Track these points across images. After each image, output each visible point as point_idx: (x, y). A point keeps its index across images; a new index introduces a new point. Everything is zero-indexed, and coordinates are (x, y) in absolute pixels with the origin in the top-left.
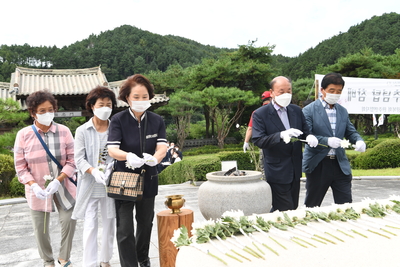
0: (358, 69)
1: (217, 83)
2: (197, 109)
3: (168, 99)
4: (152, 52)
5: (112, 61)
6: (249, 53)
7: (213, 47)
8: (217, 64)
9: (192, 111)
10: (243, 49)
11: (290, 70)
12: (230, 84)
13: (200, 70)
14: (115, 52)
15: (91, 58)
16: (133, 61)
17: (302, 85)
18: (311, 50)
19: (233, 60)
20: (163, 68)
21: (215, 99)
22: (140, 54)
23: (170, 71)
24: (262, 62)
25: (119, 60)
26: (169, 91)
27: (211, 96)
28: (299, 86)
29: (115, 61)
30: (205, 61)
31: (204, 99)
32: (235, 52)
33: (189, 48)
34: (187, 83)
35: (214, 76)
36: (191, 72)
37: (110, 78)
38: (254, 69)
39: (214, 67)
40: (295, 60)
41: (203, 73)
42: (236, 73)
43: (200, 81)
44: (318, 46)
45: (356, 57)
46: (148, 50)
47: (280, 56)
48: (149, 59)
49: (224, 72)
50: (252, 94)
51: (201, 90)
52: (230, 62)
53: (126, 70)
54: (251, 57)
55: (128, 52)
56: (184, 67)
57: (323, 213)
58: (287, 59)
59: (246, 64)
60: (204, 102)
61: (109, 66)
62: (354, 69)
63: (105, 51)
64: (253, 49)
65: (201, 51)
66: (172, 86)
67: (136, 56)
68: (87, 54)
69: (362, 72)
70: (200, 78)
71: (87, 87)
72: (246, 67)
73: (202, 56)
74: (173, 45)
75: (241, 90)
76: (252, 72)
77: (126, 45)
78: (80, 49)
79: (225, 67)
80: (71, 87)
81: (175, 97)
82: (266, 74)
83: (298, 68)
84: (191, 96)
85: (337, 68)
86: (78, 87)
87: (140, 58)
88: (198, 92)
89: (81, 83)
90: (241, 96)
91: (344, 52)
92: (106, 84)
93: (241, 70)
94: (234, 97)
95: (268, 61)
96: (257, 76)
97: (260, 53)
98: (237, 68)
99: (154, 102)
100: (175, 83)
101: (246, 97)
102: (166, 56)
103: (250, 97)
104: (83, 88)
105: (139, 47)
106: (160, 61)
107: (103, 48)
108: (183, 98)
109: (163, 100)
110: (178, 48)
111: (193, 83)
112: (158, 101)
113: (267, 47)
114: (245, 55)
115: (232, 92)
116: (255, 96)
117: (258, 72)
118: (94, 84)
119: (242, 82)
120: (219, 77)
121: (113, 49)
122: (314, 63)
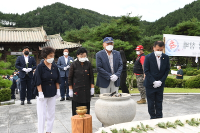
0: (189, 30)
2: (97, 51)
3: (81, 45)
4: (73, 18)
5: (50, 23)
6: (127, 20)
7: (107, 16)
8: (109, 26)
9: (94, 53)
10: (124, 17)
11: (150, 29)
12: (116, 38)
13: (99, 29)
14: (52, 18)
15: (38, 21)
16: (62, 23)
17: (157, 38)
18: (162, 18)
19: (118, 24)
20: (79, 28)
22: (66, 19)
23: (82, 30)
24: (134, 25)
25: (54, 22)
26: (82, 41)
28: (155, 39)
29: (52, 23)
30: (102, 24)
32: (120, 20)
33: (93, 16)
34: (92, 37)
35: (107, 33)
36: (94, 30)
37: (49, 33)
38: (130, 29)
39: (107, 28)
40: (153, 24)
41: (101, 31)
42: (119, 31)
43: (99, 36)
44: (166, 16)
45: (188, 23)
46: (70, 17)
47: (145, 21)
48: (71, 22)
49: (113, 31)
50: (128, 44)
51: (100, 41)
52: (116, 25)
53: (58, 28)
54: (128, 23)
55: (59, 18)
56: (90, 27)
57: (163, 123)
58: (149, 23)
59: (125, 26)
61: (48, 26)
62: (186, 30)
63: (46, 17)
64: (129, 18)
65: (100, 18)
66: (83, 38)
67: (63, 20)
68: (36, 19)
69: (191, 31)
70: (99, 34)
71: (35, 38)
72: (125, 28)
73: (100, 21)
74: (85, 14)
75: (123, 41)
76: (129, 31)
77: (58, 14)
78: (31, 15)
79: (113, 28)
80: (26, 38)
81: (85, 44)
82: (136, 32)
83: (155, 28)
84: (94, 44)
85: (177, 29)
86: (30, 38)
87: (66, 21)
88: (98, 42)
89: (32, 36)
90: (122, 45)
91: (181, 19)
92: (46, 37)
93: (122, 30)
94: (118, 45)
95: (138, 24)
96: (131, 33)
97: (133, 20)
98: (120, 28)
99: (73, 47)
100: (85, 36)
101: (125, 45)
102: (80, 21)
103: (127, 45)
104: (33, 38)
105: (65, 15)
106: (77, 23)
107: (45, 15)
108: (89, 45)
109: (78, 46)
110: (87, 16)
111: (95, 37)
112: (75, 46)
113: (137, 17)
114: (125, 22)
115: (117, 42)
116: (130, 45)
117: (132, 31)
118: (39, 36)
119: (123, 36)
120: (110, 33)
121: (51, 16)
122: (164, 25)
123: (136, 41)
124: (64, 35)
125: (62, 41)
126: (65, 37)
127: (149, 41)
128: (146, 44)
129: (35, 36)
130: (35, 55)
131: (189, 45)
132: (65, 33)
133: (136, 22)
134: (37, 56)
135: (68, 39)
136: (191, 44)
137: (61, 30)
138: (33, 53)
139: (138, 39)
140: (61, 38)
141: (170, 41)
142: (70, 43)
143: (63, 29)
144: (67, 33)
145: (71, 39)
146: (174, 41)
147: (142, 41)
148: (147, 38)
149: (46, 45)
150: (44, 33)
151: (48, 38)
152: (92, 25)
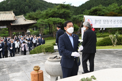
0: (97, 11)
1: (53, 16)
2: (46, 25)
3: (36, 22)
4: (31, 5)
5: (17, 8)
6: (63, 6)
7: (51, 3)
8: (53, 10)
9: (44, 26)
10: (61, 5)
11: (76, 11)
12: (57, 17)
13: (47, 12)
15: (10, 6)
16: (24, 8)
17: (80, 17)
18: (83, 4)
19: (58, 8)
23: (37, 12)
24: (67, 9)
25: (19, 7)
26: (37, 19)
27: (51, 21)
28: (79, 17)
29: (18, 8)
30: (49, 9)
31: (48, 22)
32: (59, 6)
33: (43, 3)
34: (43, 16)
35: (52, 14)
36: (44, 12)
37: (16, 14)
38: (65, 12)
40: (78, 7)
41: (48, 13)
42: (59, 13)
44: (85, 3)
45: (97, 7)
46: (29, 4)
47: (73, 6)
48: (30, 7)
49: (55, 13)
51: (48, 19)
52: (57, 9)
53: (22, 11)
54: (64, 8)
55: (22, 4)
58: (75, 7)
59: (62, 10)
60: (48, 23)
61: (16, 9)
62: (96, 11)
63: (14, 4)
65: (47, 4)
66: (38, 17)
67: (25, 6)
68: (8, 5)
69: (99, 12)
70: (47, 15)
71: (8, 18)
72: (62, 11)
73: (48, 6)
74: (38, 2)
75: (61, 18)
76: (64, 13)
77: (22, 2)
78: (5, 3)
79: (55, 11)
80: (2, 18)
81: (39, 21)
82: (68, 13)
83: (79, 10)
84: (44, 21)
85: (91, 11)
86: (5, 18)
87: (27, 6)
88: (46, 19)
89: (6, 17)
90: (60, 21)
91: (93, 5)
92: (14, 17)
93: (60, 12)
94: (58, 21)
95: (69, 9)
96: (66, 14)
98: (59, 11)
99: (32, 23)
100: (39, 16)
101: (62, 21)
102: (36, 6)
103: (63, 21)
104: (7, 18)
105: (26, 3)
106: (34, 8)
107: (14, 3)
108: (41, 21)
109: (35, 22)
110: (40, 3)
111: (45, 16)
112: (33, 22)
113: (69, 4)
114: (62, 7)
115: (58, 20)
116: (65, 21)
117: (66, 13)
118: (10, 17)
119: (61, 16)
120: (53, 14)
121: (17, 3)
122: (84, 8)
123: (68, 19)
125: (25, 19)
126: (27, 16)
127: (76, 18)
128: (74, 20)
129: (8, 17)
130: (9, 28)
131: (98, 21)
132: (27, 14)
133: (68, 7)
134: (10, 29)
135: (29, 18)
136: (99, 21)
137: (24, 12)
138: (7, 27)
139: (70, 17)
140: (24, 17)
141: (88, 19)
142: (30, 21)
143: (25, 11)
144: (28, 14)
145: (30, 18)
146: (90, 19)
147: (72, 18)
148: (75, 16)
149: (15, 22)
150: (13, 15)
151: (16, 18)
152: (42, 9)
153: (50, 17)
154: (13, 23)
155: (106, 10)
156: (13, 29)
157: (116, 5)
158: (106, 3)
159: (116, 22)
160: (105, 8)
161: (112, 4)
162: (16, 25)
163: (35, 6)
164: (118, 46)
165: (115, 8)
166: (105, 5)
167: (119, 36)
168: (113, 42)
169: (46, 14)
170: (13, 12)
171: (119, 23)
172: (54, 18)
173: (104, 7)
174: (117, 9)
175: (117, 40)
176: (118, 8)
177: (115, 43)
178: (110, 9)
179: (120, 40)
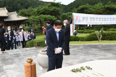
0: (85, 10)
1: (44, 14)
2: (37, 21)
3: (28, 18)
4: (23, 2)
5: (10, 5)
6: (53, 4)
8: (44, 7)
9: (36, 22)
10: (52, 3)
11: (66, 9)
12: (48, 14)
13: (38, 9)
14: (11, 2)
15: (3, 3)
16: (17, 5)
17: (69, 14)
18: (72, 3)
19: (48, 6)
21: (43, 18)
23: (29, 9)
24: (57, 7)
25: (12, 4)
26: (29, 16)
27: (42, 18)
29: (11, 5)
30: (40, 6)
31: (40, 18)
32: (49, 4)
33: (35, 1)
34: (34, 13)
35: (43, 11)
36: (35, 10)
37: (10, 11)
38: (55, 9)
40: (67, 6)
41: (39, 10)
42: (49, 10)
43: (38, 13)
44: (74, 2)
45: (84, 6)
46: (22, 2)
48: (22, 4)
49: (46, 10)
50: (54, 17)
51: (39, 16)
52: (48, 7)
53: (15, 8)
54: (54, 6)
55: (15, 2)
56: (33, 8)
58: (65, 6)
59: (53, 8)
60: (40, 19)
61: (9, 6)
62: (84, 10)
63: (7, 1)
64: (55, 3)
65: (39, 2)
66: (30, 14)
67: (18, 3)
71: (1, 14)
73: (39, 4)
75: (51, 15)
76: (54, 10)
79: (46, 8)
81: (31, 18)
82: (58, 11)
83: (68, 8)
84: (36, 17)
85: (79, 9)
87: (19, 4)
90: (51, 18)
91: (81, 4)
92: (8, 13)
94: (49, 18)
95: (59, 7)
96: (56, 11)
97: (57, 4)
98: (50, 9)
108: (33, 18)
110: (31, 1)
111: (36, 13)
112: (25, 19)
113: (59, 3)
114: (52, 5)
115: (48, 16)
118: (4, 13)
119: (51, 13)
120: (44, 12)
122: (72, 7)
123: (58, 16)
124: (19, 12)
125: (18, 16)
127: (65, 16)
128: (64, 17)
132: (19, 11)
133: (58, 5)
135: (21, 14)
136: (86, 18)
137: (17, 9)
139: (59, 14)
140: (17, 14)
142: (22, 17)
143: (18, 8)
145: (23, 14)
147: (61, 15)
148: (64, 14)
149: (8, 18)
150: (6, 11)
151: (9, 14)
152: (34, 6)
153: (41, 14)
154: (6, 19)
155: (93, 9)
156: (6, 24)
157: (101, 4)
158: (92, 2)
159: (101, 19)
160: (92, 6)
161: (97, 4)
162: (9, 21)
163: (27, 4)
164: (103, 41)
165: (101, 7)
166: (91, 4)
167: (104, 32)
168: (98, 37)
169: (38, 11)
170: (7, 9)
171: (104, 21)
172: (45, 15)
173: (90, 6)
174: (101, 8)
175: (102, 36)
176: (103, 7)
177: (100, 38)
178: (96, 8)
179: (105, 35)
